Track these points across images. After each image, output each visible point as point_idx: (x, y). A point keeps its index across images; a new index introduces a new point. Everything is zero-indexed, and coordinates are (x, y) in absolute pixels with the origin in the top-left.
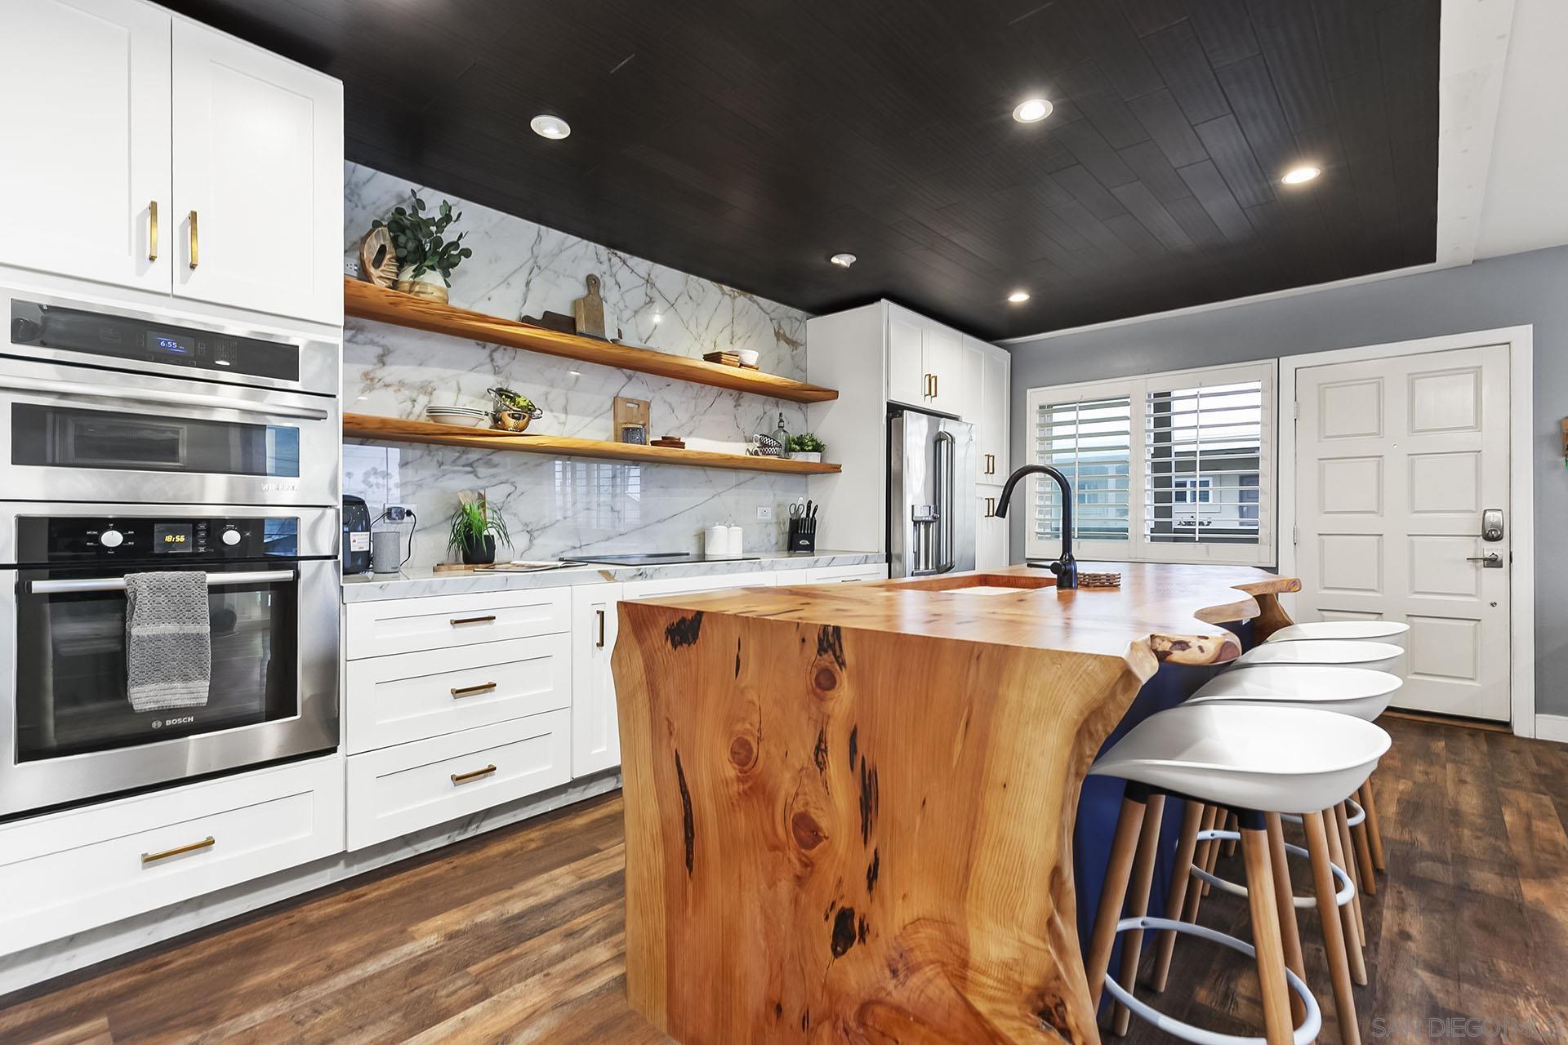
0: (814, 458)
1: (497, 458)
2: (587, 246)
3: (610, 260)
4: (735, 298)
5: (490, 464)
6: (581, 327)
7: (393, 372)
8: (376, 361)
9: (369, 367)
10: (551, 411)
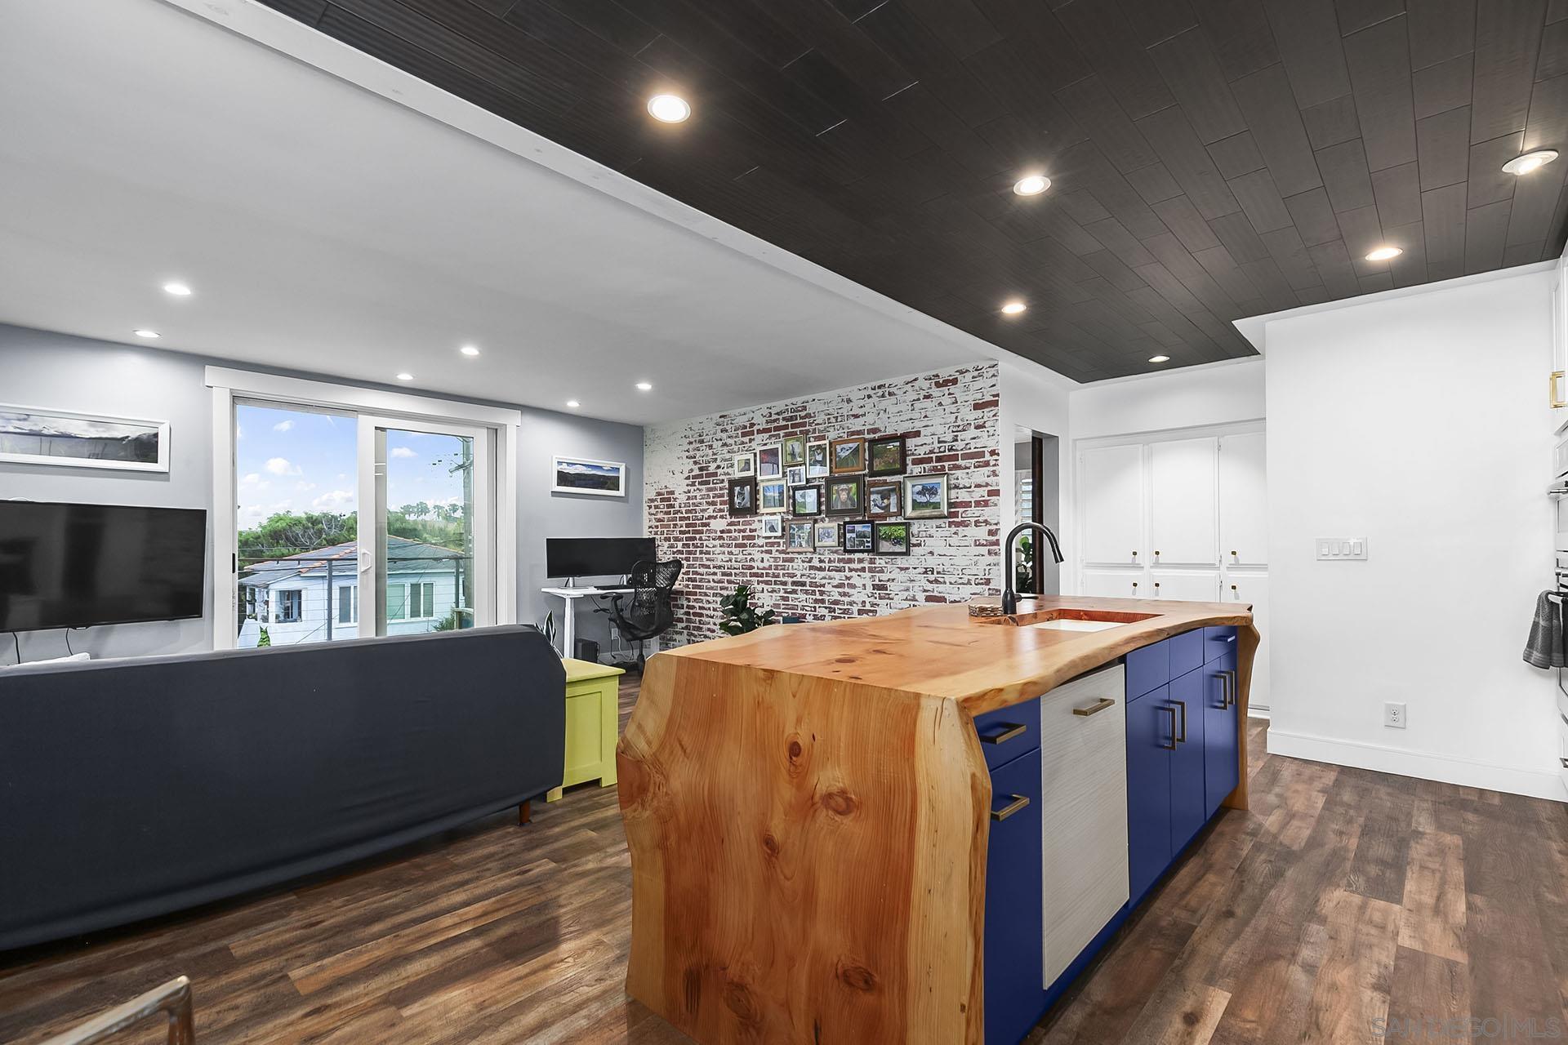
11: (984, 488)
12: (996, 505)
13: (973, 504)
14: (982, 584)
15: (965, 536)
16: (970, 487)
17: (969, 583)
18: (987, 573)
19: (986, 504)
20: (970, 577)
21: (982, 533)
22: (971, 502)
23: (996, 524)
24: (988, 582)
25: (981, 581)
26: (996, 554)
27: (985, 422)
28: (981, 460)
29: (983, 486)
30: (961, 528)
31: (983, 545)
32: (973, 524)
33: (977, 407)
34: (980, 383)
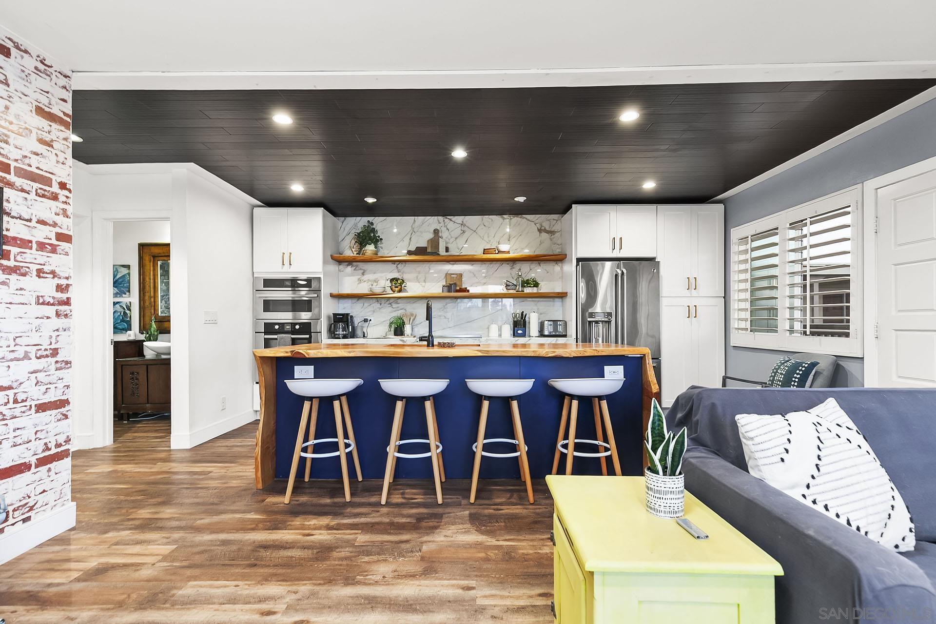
0: (535, 290)
1: (399, 301)
2: (434, 218)
3: (444, 221)
4: (511, 219)
5: (397, 303)
6: (429, 250)
7: (366, 277)
8: (361, 274)
9: (360, 277)
10: (419, 282)
11: (51, 228)
12: (67, 254)
13: (35, 246)
14: (47, 356)
15: (21, 289)
16: (30, 220)
17: (26, 357)
18: (53, 341)
19: (54, 250)
20: (28, 349)
21: (47, 288)
22: (31, 242)
23: (67, 278)
24: (55, 352)
25: (45, 353)
26: (66, 316)
27: (52, 141)
28: (47, 188)
29: (50, 225)
30: (14, 277)
31: (48, 304)
32: (35, 273)
33: (40, 111)
34: (43, 83)
